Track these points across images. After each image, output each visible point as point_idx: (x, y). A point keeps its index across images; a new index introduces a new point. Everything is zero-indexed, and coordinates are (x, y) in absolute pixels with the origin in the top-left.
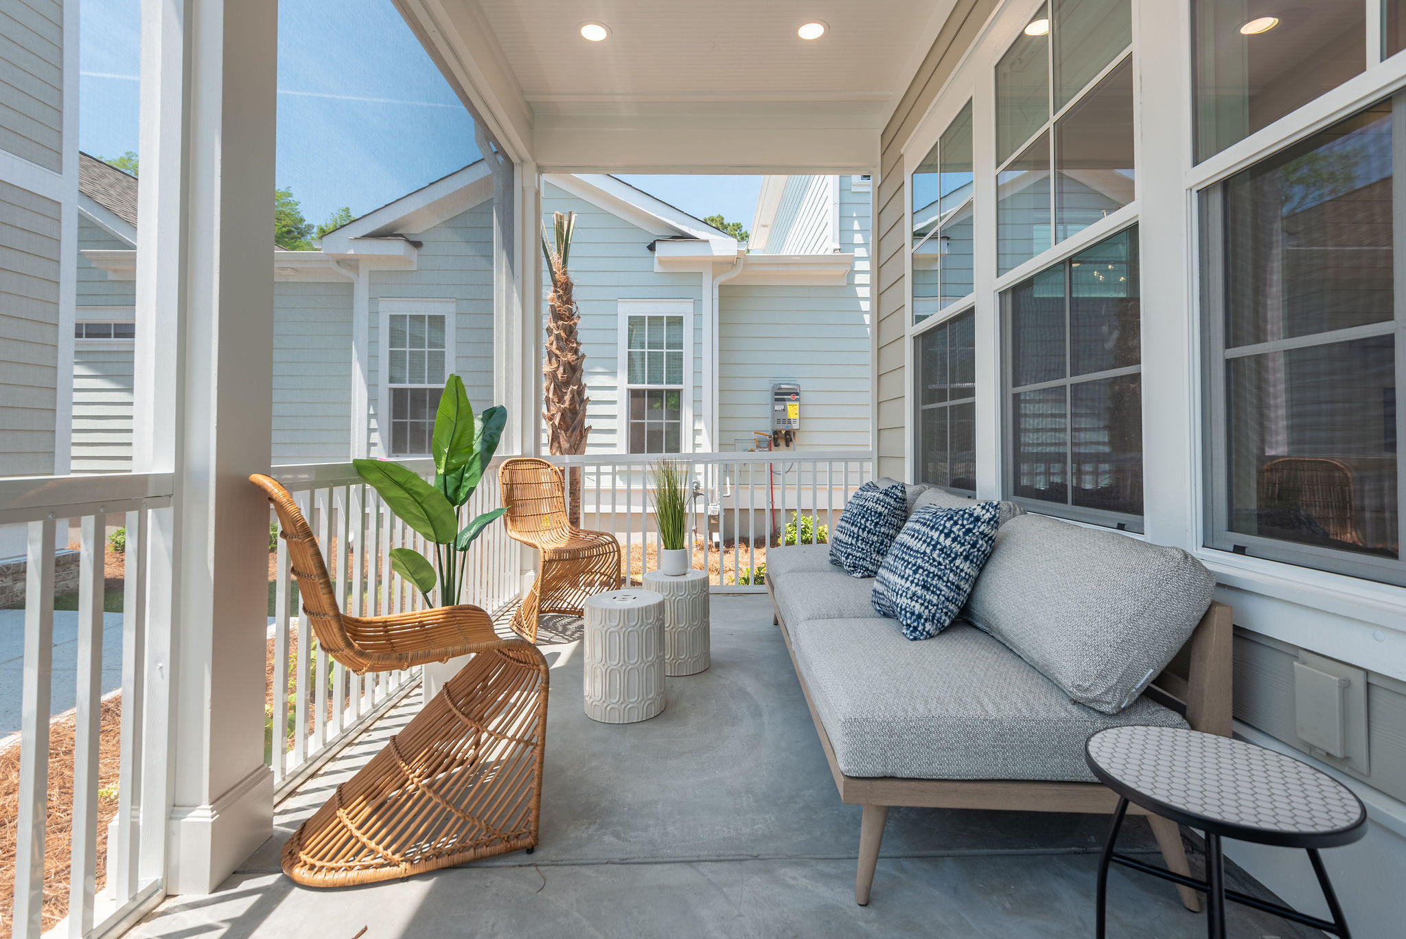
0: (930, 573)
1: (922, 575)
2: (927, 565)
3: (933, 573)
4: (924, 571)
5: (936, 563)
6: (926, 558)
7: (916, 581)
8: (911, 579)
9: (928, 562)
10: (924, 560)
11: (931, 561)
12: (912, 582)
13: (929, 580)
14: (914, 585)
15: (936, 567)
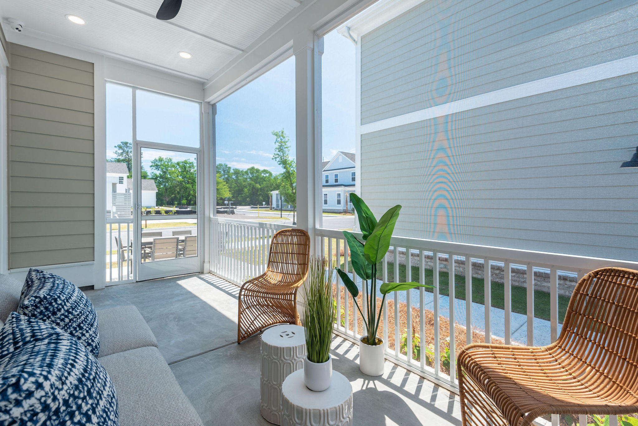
0: (84, 320)
1: (85, 325)
2: (79, 321)
3: (85, 318)
4: (82, 323)
5: (80, 314)
6: (74, 320)
7: (87, 329)
8: (84, 332)
9: (78, 319)
10: (75, 321)
11: (78, 317)
12: (87, 332)
13: (88, 322)
14: (89, 331)
15: (81, 315)
